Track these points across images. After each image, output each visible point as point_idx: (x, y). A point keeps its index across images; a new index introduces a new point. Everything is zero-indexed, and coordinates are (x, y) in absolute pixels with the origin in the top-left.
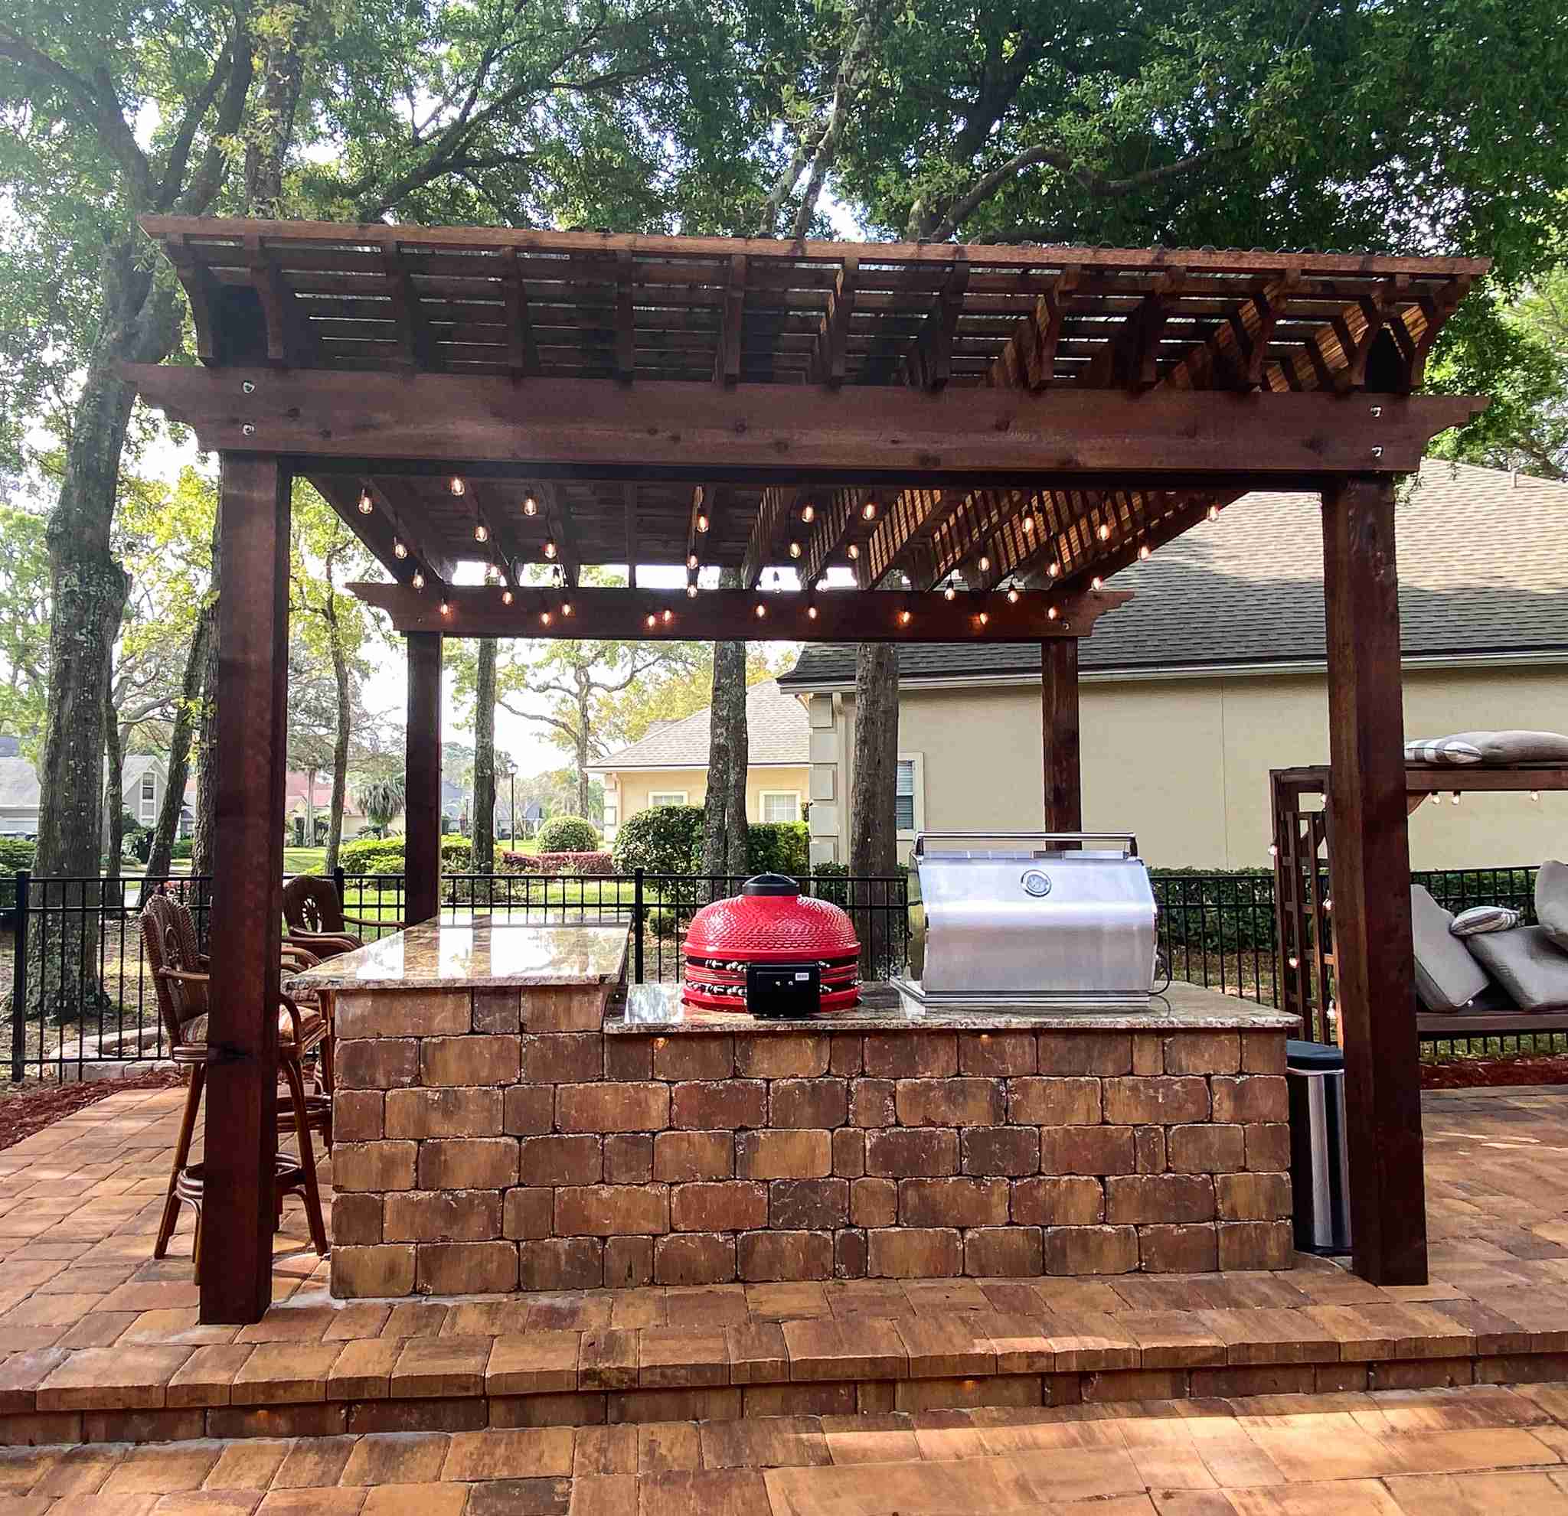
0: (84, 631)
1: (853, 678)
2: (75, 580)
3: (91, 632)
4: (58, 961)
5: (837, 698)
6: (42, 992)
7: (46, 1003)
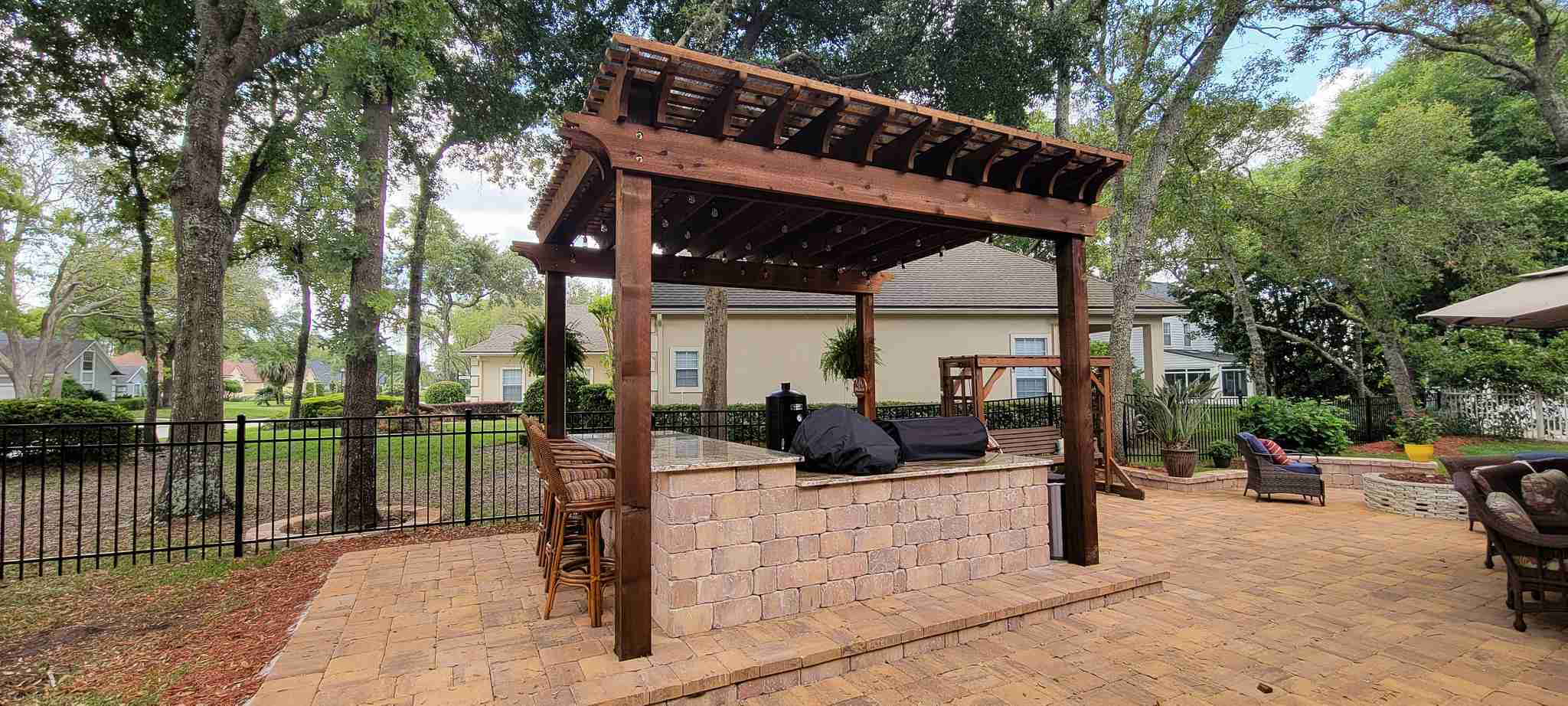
0: (207, 255)
1: (703, 306)
2: (197, 220)
3: (212, 256)
4: (200, 478)
5: (659, 317)
6: (188, 500)
7: (190, 506)
